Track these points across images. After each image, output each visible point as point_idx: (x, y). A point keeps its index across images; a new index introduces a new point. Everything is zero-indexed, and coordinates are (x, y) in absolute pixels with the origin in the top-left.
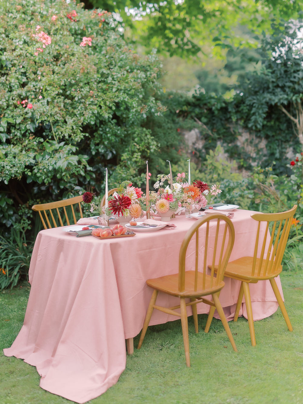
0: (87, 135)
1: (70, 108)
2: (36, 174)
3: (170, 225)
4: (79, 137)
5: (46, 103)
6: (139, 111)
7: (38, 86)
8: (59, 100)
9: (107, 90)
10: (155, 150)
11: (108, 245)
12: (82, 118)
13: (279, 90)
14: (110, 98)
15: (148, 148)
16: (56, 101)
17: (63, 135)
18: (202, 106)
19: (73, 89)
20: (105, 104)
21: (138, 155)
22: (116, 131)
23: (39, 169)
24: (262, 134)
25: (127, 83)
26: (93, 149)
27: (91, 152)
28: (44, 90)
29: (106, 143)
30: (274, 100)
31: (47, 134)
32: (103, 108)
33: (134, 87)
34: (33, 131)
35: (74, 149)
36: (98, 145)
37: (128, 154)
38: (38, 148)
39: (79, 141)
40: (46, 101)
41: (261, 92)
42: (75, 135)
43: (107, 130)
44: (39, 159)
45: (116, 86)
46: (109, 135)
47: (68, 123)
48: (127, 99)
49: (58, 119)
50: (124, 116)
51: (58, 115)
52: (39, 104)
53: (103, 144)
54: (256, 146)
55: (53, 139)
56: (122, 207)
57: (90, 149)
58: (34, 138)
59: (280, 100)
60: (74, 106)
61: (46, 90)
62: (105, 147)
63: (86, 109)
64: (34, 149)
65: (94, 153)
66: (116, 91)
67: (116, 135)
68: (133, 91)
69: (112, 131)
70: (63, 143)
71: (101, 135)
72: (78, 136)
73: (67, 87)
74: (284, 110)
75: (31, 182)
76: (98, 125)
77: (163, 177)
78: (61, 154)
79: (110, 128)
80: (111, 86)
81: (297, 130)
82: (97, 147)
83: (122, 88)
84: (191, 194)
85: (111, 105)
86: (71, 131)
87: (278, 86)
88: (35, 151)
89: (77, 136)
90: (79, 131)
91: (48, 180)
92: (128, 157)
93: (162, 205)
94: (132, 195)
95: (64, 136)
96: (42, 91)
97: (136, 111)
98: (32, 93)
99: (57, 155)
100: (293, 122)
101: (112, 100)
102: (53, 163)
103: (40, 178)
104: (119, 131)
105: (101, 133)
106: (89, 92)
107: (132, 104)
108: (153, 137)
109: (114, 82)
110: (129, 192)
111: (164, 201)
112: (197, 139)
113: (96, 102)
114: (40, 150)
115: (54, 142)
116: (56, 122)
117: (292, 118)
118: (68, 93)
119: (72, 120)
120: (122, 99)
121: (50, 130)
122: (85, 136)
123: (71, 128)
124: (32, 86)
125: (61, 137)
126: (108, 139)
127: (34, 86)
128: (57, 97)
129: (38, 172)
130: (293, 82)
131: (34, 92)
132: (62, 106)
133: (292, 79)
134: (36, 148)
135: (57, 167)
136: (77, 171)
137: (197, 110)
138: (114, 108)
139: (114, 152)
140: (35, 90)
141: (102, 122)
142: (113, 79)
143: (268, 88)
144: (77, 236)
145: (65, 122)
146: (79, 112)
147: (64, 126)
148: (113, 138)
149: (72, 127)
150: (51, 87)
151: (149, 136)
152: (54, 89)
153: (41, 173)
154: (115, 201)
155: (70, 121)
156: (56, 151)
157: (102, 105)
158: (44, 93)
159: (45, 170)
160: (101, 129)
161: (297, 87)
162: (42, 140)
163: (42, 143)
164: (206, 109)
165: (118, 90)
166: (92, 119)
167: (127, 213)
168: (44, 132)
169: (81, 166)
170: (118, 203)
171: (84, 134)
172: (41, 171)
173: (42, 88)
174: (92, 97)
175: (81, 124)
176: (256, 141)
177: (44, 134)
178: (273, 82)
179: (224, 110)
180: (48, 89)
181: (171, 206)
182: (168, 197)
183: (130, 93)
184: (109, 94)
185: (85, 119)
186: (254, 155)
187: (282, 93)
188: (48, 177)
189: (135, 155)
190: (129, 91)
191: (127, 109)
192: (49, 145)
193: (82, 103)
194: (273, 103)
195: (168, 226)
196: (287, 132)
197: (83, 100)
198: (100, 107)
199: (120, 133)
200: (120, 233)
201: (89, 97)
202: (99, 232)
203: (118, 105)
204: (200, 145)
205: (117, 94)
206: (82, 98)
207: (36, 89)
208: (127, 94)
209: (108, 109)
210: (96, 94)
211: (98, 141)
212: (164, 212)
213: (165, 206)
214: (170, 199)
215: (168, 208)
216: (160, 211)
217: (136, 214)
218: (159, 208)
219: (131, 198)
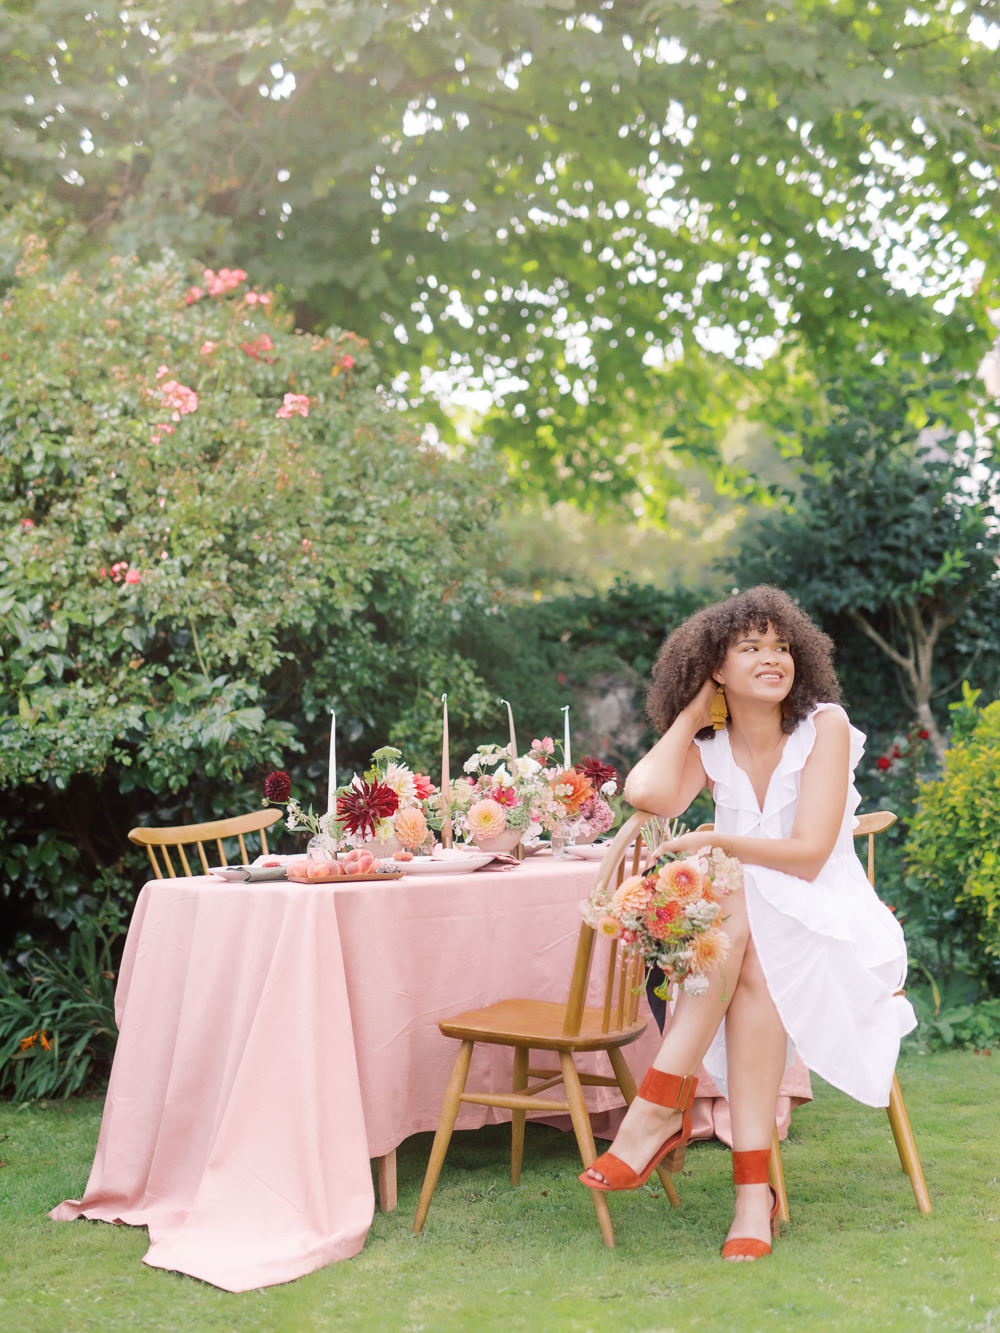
0: (291, 656)
1: (245, 585)
2: (144, 764)
3: (501, 858)
4: (267, 661)
5: (178, 571)
6: (438, 596)
7: (159, 527)
8: (215, 562)
9: (349, 541)
10: (485, 714)
11: (330, 897)
12: (278, 611)
13: (851, 572)
14: (360, 560)
15: (467, 708)
16: (205, 563)
17: (222, 655)
18: (636, 623)
19: (255, 536)
20: (343, 574)
21: (436, 727)
22: (375, 654)
23: (156, 751)
25: (406, 520)
26: (311, 707)
27: (304, 716)
28: (174, 536)
29: (346, 688)
30: (838, 600)
31: (180, 658)
32: (337, 586)
33: (426, 532)
34: (140, 647)
35: (253, 692)
36: (320, 695)
37: (409, 726)
38: (154, 694)
39: (268, 672)
40: (176, 563)
41: (802, 578)
42: (256, 656)
43: (350, 650)
44: (155, 721)
45: (375, 531)
46: (353, 666)
47: (238, 623)
48: (405, 562)
49: (212, 612)
50: (399, 614)
51: (212, 602)
52: (159, 571)
53: (339, 691)
55: (196, 669)
56: (371, 812)
57: (301, 707)
58: (142, 667)
59: (853, 600)
60: (257, 582)
61: (180, 537)
62: (344, 700)
63: (289, 585)
64: (141, 696)
65: (311, 717)
66: (375, 544)
68: (422, 541)
69: (364, 654)
70: (221, 680)
71: (333, 668)
72: (266, 659)
73: (241, 531)
74: (871, 633)
75: (132, 792)
76: (325, 639)
77: (494, 752)
78: (217, 708)
79: (358, 647)
80: (362, 530)
81: (911, 693)
82: (320, 702)
83: (393, 532)
84: (564, 790)
85: (360, 579)
86: (246, 645)
87: (849, 561)
88: (145, 701)
89: (262, 657)
90: (269, 646)
91: (178, 780)
92: (409, 733)
93: (486, 817)
94: (401, 784)
95: (227, 659)
96: (169, 540)
97: (431, 598)
98: (142, 545)
99: (205, 711)
100: (901, 667)
101: (364, 565)
102: (196, 729)
103: (157, 774)
104: (381, 654)
105: (333, 660)
106: (299, 542)
107: (417, 577)
108: (479, 680)
109: (369, 520)
110: (393, 778)
111: (492, 805)
112: (624, 720)
113: (319, 569)
114: (161, 700)
115: (197, 677)
116: (206, 621)
117: (895, 656)
118: (242, 545)
119: (251, 615)
120: (390, 562)
121: (190, 646)
122: (284, 660)
123: (246, 636)
124: (141, 526)
125: (219, 663)
126: (353, 678)
127: (146, 527)
128: (210, 555)
129: (153, 756)
130: (894, 550)
131: (146, 541)
132: (223, 576)
133: (890, 541)
134: (149, 694)
135: (204, 739)
136: (263, 754)
137: (623, 636)
138: (368, 587)
139: (372, 723)
140: (148, 537)
141: (334, 631)
142: (368, 513)
143: (822, 567)
144: (247, 880)
145: (232, 623)
146: (270, 596)
147: (228, 633)
148: (366, 677)
149: (250, 633)
150: (194, 528)
151: (469, 676)
152: (202, 533)
153: (161, 760)
154: (356, 798)
155: (245, 617)
156: (200, 702)
157: (335, 576)
158: (174, 544)
159: (172, 751)
160: (331, 650)
161: (902, 562)
162: (164, 671)
163: (165, 678)
164: (648, 632)
165: (383, 541)
166: (306, 613)
167: (385, 831)
168: (172, 652)
169: (273, 742)
170: (361, 801)
171: (282, 655)
172: (158, 755)
173: (168, 530)
174: (308, 554)
175: (273, 625)
177: (172, 658)
178: (835, 549)
180: (185, 532)
181: (509, 818)
182: (503, 796)
183: (414, 547)
184: (356, 550)
185: (285, 613)
187: (862, 580)
188: (180, 770)
189: (430, 726)
190: (411, 542)
191: (410, 591)
192: (184, 686)
193: (279, 571)
194: (836, 609)
195: (496, 861)
196: (883, 699)
198: (330, 583)
199: (386, 661)
200: (364, 871)
201: (300, 555)
203: (379, 581)
205: (377, 550)
206: (278, 558)
207: (151, 534)
208: (408, 552)
209: (352, 589)
210: (318, 548)
211: (322, 686)
212: (490, 834)
213: (492, 817)
214: (508, 800)
215: (500, 825)
216: (479, 831)
217: (412, 835)
218: (476, 824)
219: (400, 794)
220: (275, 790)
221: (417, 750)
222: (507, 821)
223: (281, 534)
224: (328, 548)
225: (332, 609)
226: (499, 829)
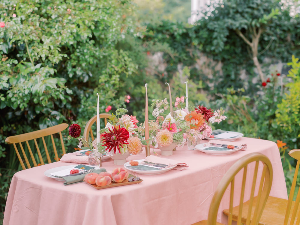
0: (66, 56)
1: (46, 27)
2: (10, 99)
3: (181, 165)
4: (57, 58)
5: (20, 22)
6: (119, 30)
7: (11, 4)
8: (34, 18)
9: (84, 9)
11: (109, 197)
12: (60, 38)
13: (238, 16)
14: (89, 17)
15: (127, 70)
16: (30, 19)
17: (39, 56)
18: (164, 31)
19: (49, 7)
20: (84, 22)
21: (116, 78)
22: (95, 52)
23: (14, 94)
24: (219, 58)
26: (71, 72)
27: (68, 75)
28: (17, 8)
29: (84, 64)
30: (235, 25)
31: (21, 55)
32: (81, 27)
33: (113, 5)
34: (6, 52)
35: (52, 71)
36: (74, 67)
37: (106, 77)
38: (12, 70)
39: (57, 63)
40: (19, 19)
41: (221, 17)
42: (52, 56)
43: (85, 51)
44: (13, 82)
45: (93, 5)
46: (87, 57)
47: (45, 43)
48: (106, 17)
49: (34, 39)
50: (103, 36)
51: (34, 34)
52: (12, 23)
53: (81, 65)
54: (213, 68)
55: (28, 60)
56: (119, 142)
57: (67, 71)
58: (7, 60)
59: (241, 24)
60: (49, 25)
61: (20, 8)
62: (82, 69)
63: (63, 27)
64: (7, 72)
65: (71, 75)
66: (94, 10)
67: (93, 56)
68: (112, 10)
69: (90, 52)
70: (39, 66)
71: (78, 57)
72: (56, 57)
73: (42, 5)
74: (241, 35)
75: (5, 108)
76: (75, 46)
77: (159, 102)
78: (37, 77)
79: (88, 49)
80: (88, 5)
81: (252, 54)
82: (74, 70)
83: (101, 6)
84: (195, 122)
85: (90, 24)
86: (48, 52)
87: (237, 12)
88: (9, 74)
89: (54, 57)
90: (57, 52)
91: (23, 105)
92: (106, 80)
93: (165, 137)
94: (129, 125)
95: (41, 58)
96: (15, 9)
97: (117, 30)
98: (5, 11)
99: (33, 78)
100: (249, 46)
101: (91, 19)
102: (30, 86)
103: (15, 103)
104: (99, 52)
105: (79, 54)
106: (66, 10)
107: (111, 23)
108: (130, 59)
110: (125, 122)
111: (166, 131)
112: (160, 63)
113: (74, 21)
114: (15, 72)
115: (29, 64)
116: (31, 42)
117: (248, 42)
118: (43, 11)
119: (49, 40)
120: (101, 17)
121: (25, 51)
122: (63, 57)
123: (48, 48)
124: (4, 4)
125: (38, 59)
126: (86, 61)
127: (6, 4)
128: (32, 16)
129: (13, 96)
130: (253, 8)
131: (6, 10)
132: (38, 24)
133: (251, 5)
134: (10, 71)
135: (34, 90)
136: (57, 95)
137: (160, 36)
138: (93, 27)
139: (91, 75)
140: (7, 8)
141: (78, 43)
143: (228, 14)
144: (65, 184)
145: (41, 42)
146: (56, 32)
147: (40, 47)
148: (91, 60)
149: (50, 47)
150: (25, 5)
151: (126, 58)
152: (28, 7)
153: (16, 98)
154: (110, 135)
155: (47, 41)
156: (32, 74)
157: (81, 23)
158: (18, 11)
159: (21, 94)
160: (78, 50)
161: (256, 12)
162: (16, 62)
163: (16, 65)
165: (97, 9)
166: (70, 38)
167: (124, 149)
168: (18, 53)
169: (61, 90)
170: (114, 137)
171: (62, 55)
172: (15, 96)
173: (15, 5)
174: (70, 15)
175: (59, 44)
176: (213, 63)
177: (18, 55)
178: (233, 8)
179: (185, 35)
180: (22, 6)
181: (175, 138)
182: (170, 127)
183: (108, 12)
184: (87, 13)
185: (62, 39)
186: (211, 77)
187: (241, 18)
188: (24, 101)
189: (114, 77)
190: (108, 9)
191: (107, 28)
192: (24, 67)
193: (59, 21)
194: (234, 28)
195: (179, 166)
196: (241, 55)
197: (60, 19)
198: (78, 26)
199: (99, 55)
200: (122, 179)
201: (67, 15)
202: (94, 178)
203: (97, 24)
204: (162, 68)
205: (95, 13)
206: (59, 16)
207: (8, 7)
208: (106, 13)
209: (87, 28)
210: (74, 12)
211: (75, 63)
212: (166, 145)
213: (168, 138)
214: (173, 129)
215: (171, 141)
216: (162, 144)
217: (136, 150)
218: (160, 141)
219: (128, 130)
220: (74, 133)
221: (109, 86)
222: (174, 139)
223: (60, 7)
224: (77, 12)
225: (78, 35)
226: (171, 143)
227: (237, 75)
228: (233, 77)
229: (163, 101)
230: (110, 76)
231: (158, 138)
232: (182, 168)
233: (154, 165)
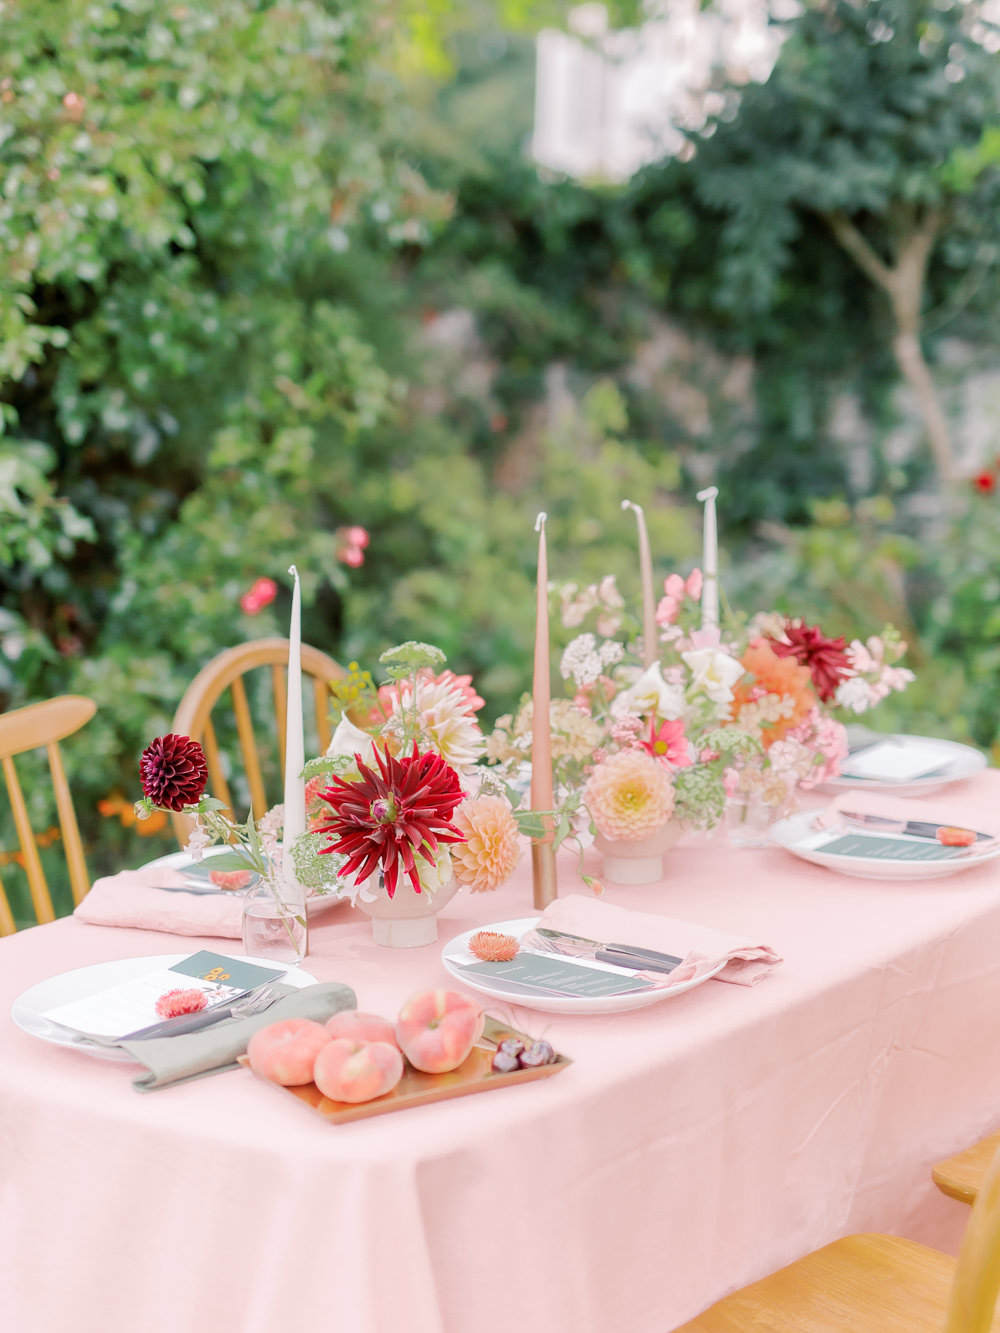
0: (60, 339)
3: (749, 956)
4: (16, 348)
6: (324, 208)
9: (145, 96)
10: (380, 416)
11: (405, 1174)
13: (842, 147)
14: (177, 138)
15: (349, 406)
20: (149, 166)
21: (294, 446)
22: (196, 316)
25: (258, 59)
26: (75, 413)
29: (141, 378)
32: (135, 189)
33: (295, 84)
36: (88, 388)
37: (241, 437)
39: (17, 375)
43: (150, 310)
45: (194, 78)
46: (157, 339)
48: (261, 146)
50: (237, 237)
53: (123, 382)
56: (415, 836)
57: (57, 411)
62: (134, 401)
63: (46, 191)
65: (74, 433)
66: (200, 105)
67: (193, 340)
69: (177, 316)
71: (111, 341)
72: (12, 345)
76: (100, 288)
77: (575, 599)
79: (165, 302)
80: (167, 75)
82: (90, 402)
83: (233, 85)
84: (778, 708)
85: (179, 177)
87: (838, 130)
90: (17, 317)
92: (245, 454)
93: (633, 794)
94: (451, 735)
97: (308, 211)
101: (187, 148)
105: (115, 325)
106: (61, 99)
107: (286, 174)
108: (368, 351)
109: (181, 57)
110: (431, 720)
111: (635, 760)
113: (102, 158)
120: (237, 142)
122: (48, 348)
126: (150, 358)
138: (195, 193)
139: (171, 426)
142: (178, 40)
144: (143, 1083)
148: (179, 358)
151: (347, 345)
154: (365, 792)
157: (132, 172)
160: (111, 305)
165: (211, 97)
166: (83, 249)
167: (438, 869)
170: (385, 804)
171: (43, 335)
174: (81, 126)
175: (25, 277)
181: (683, 795)
182: (658, 739)
183: (275, 113)
185: (44, 251)
190: (268, 103)
191: (261, 197)
193: (23, 159)
195: (737, 963)
196: (841, 326)
197: (30, 146)
198: (121, 183)
200: (458, 1053)
201: (67, 130)
202: (303, 1053)
203: (212, 171)
205: (208, 115)
206: (21, 134)
208: (262, 122)
209: (162, 195)
210: (96, 113)
211: (92, 370)
212: (641, 833)
213: (649, 796)
214: (669, 746)
215: (666, 812)
216: (618, 828)
217: (494, 870)
218: (610, 813)
219: (451, 760)
220: (171, 786)
221: (261, 485)
222: (679, 803)
223: (28, 85)
224: (118, 113)
225: (117, 231)
226: (663, 821)
227: (820, 417)
228: (801, 426)
229: (593, 589)
230: (267, 433)
231: (599, 799)
232: (748, 975)
233: (599, 957)
